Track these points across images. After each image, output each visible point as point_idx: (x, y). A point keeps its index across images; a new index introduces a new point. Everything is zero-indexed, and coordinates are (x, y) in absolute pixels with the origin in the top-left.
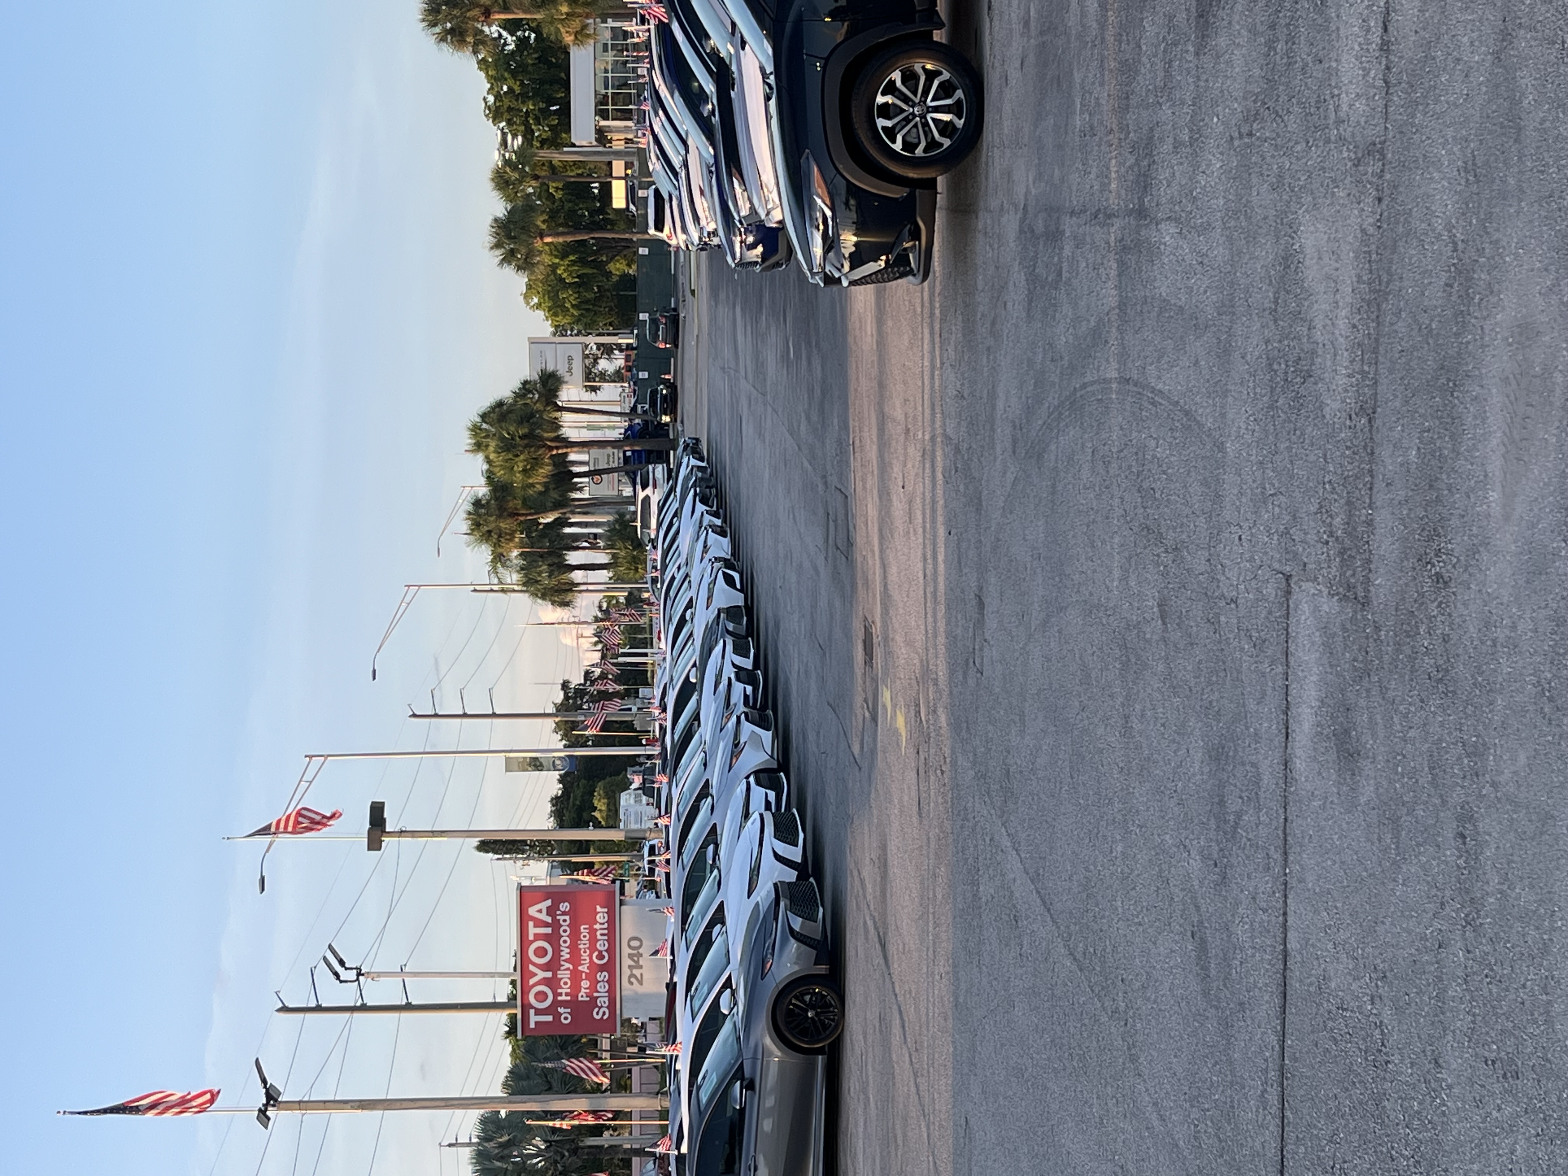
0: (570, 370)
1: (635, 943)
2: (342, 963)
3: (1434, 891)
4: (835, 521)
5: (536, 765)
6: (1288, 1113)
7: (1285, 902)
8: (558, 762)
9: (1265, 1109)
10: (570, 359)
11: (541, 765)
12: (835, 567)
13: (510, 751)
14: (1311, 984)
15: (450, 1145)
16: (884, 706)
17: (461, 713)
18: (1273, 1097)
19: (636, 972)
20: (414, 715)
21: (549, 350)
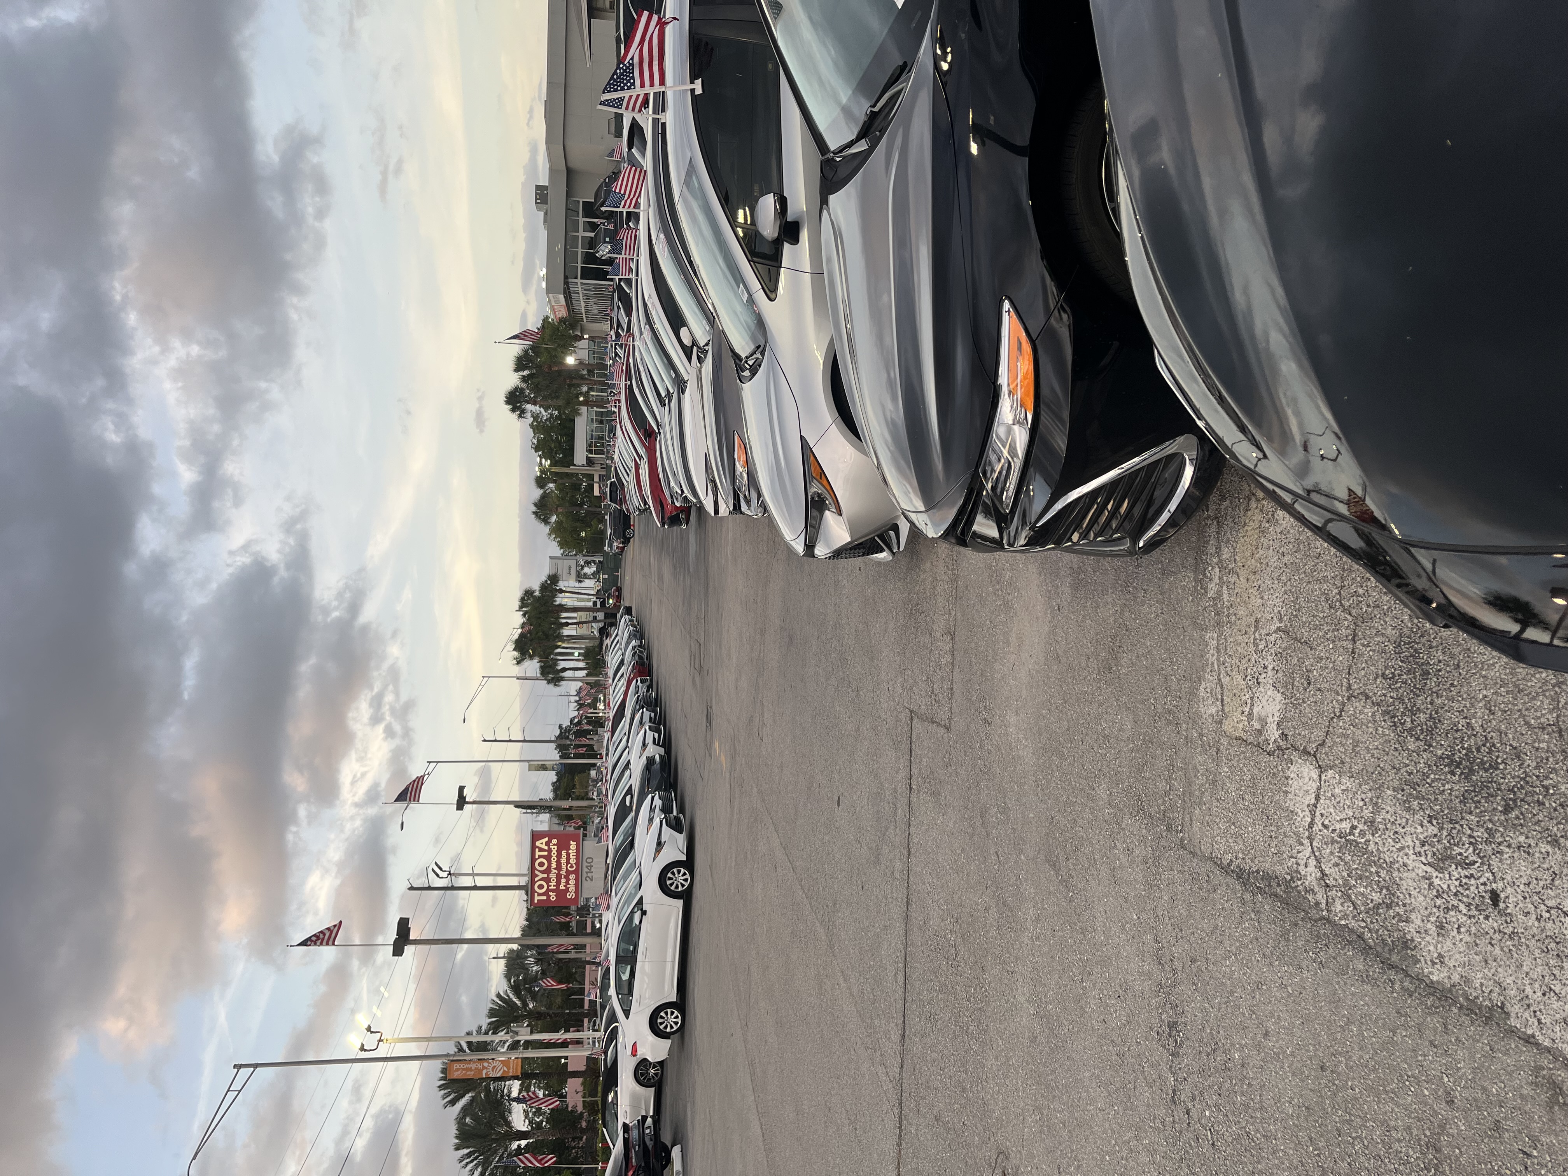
0: (569, 573)
1: (590, 860)
2: (441, 869)
3: (982, 880)
4: (695, 656)
5: (544, 768)
6: (908, 986)
7: (908, 877)
8: (555, 766)
9: (896, 982)
10: (570, 567)
11: (547, 768)
12: (694, 678)
13: (531, 761)
14: (921, 920)
15: (494, 958)
16: (715, 750)
17: (508, 739)
18: (901, 978)
19: (589, 874)
20: (484, 741)
21: (560, 562)
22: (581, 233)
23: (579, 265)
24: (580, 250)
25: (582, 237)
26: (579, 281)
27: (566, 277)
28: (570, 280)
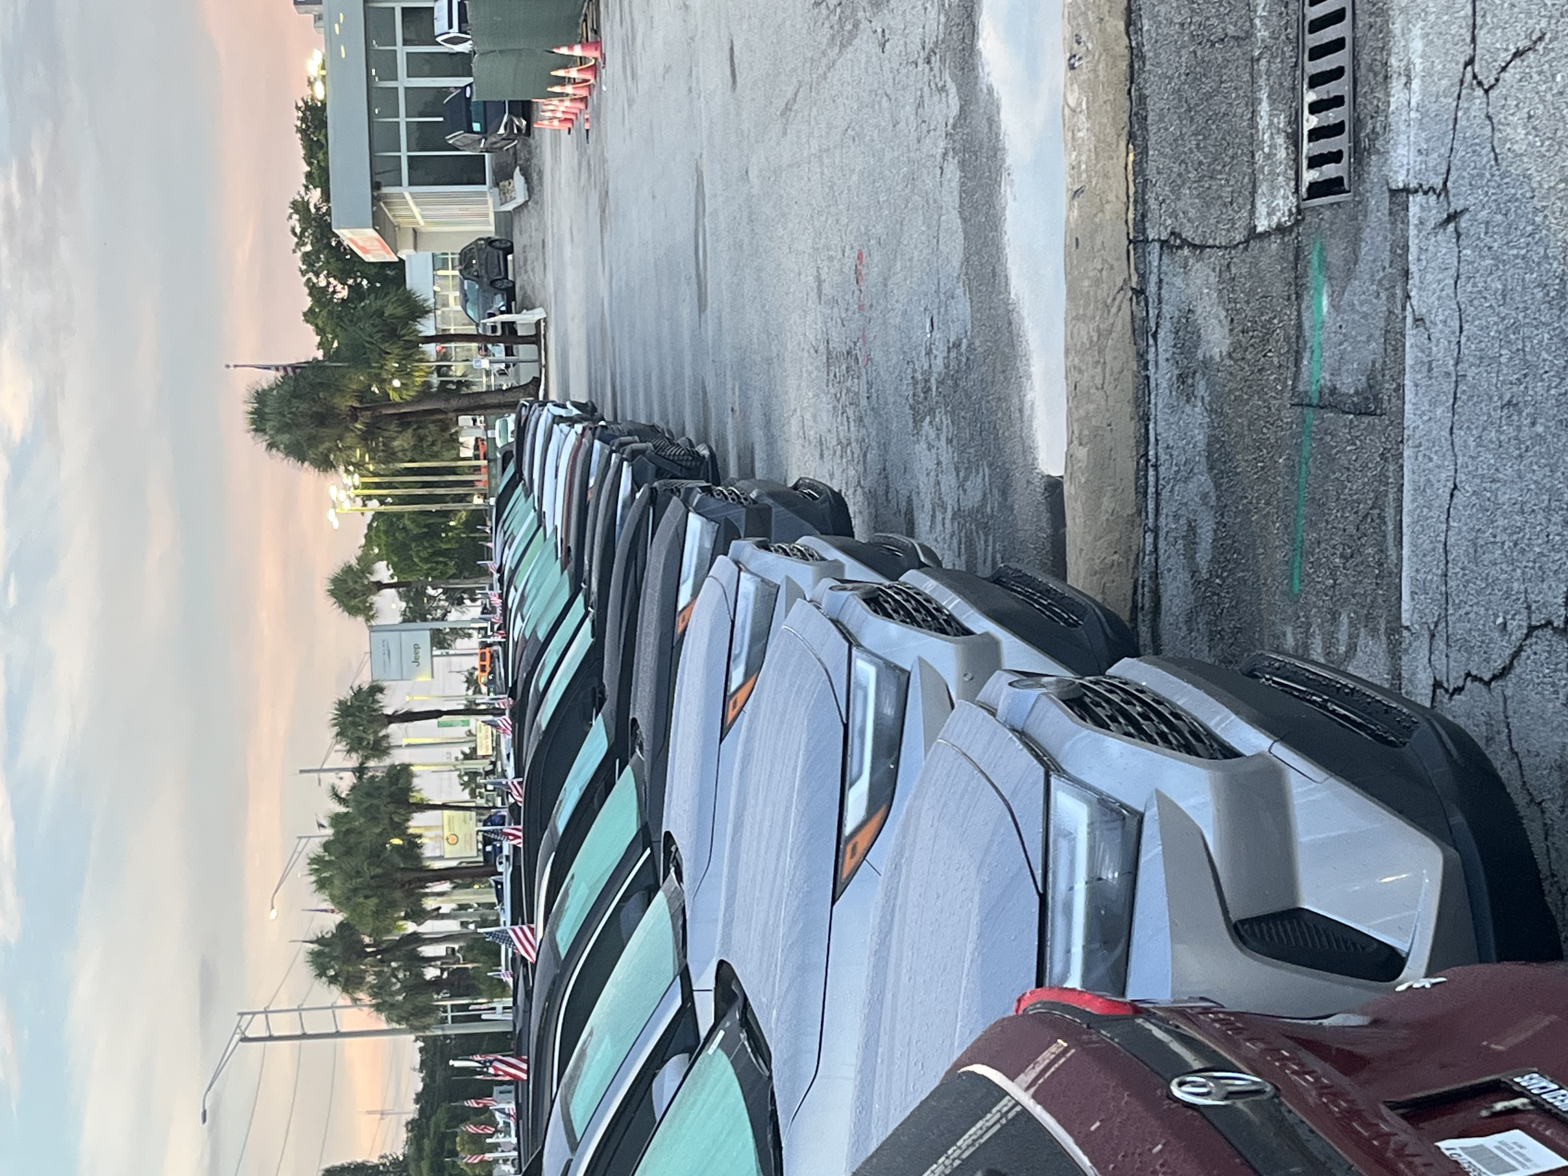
0: (416, 661)
10: (416, 647)
21: (392, 638)
22: (404, 81)
23: (404, 154)
24: (403, 120)
25: (407, 89)
26: (406, 191)
27: (376, 186)
28: (385, 190)
